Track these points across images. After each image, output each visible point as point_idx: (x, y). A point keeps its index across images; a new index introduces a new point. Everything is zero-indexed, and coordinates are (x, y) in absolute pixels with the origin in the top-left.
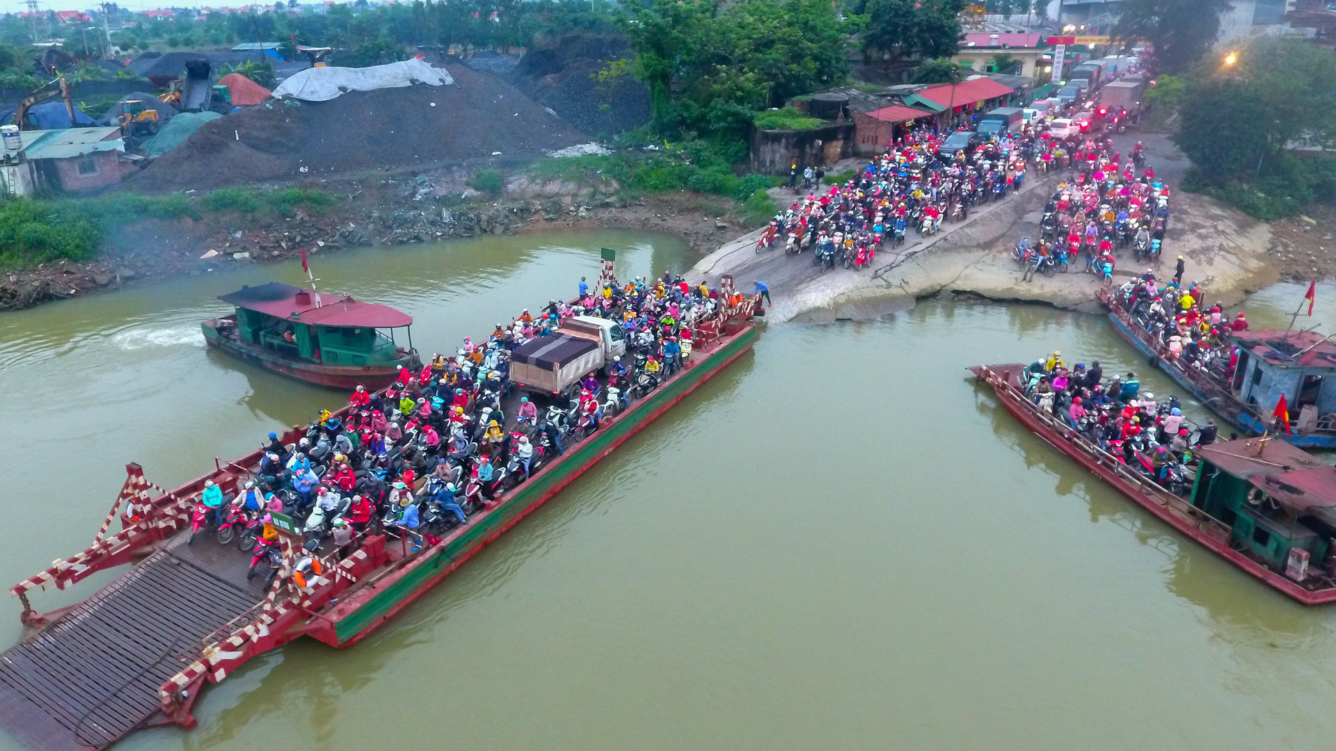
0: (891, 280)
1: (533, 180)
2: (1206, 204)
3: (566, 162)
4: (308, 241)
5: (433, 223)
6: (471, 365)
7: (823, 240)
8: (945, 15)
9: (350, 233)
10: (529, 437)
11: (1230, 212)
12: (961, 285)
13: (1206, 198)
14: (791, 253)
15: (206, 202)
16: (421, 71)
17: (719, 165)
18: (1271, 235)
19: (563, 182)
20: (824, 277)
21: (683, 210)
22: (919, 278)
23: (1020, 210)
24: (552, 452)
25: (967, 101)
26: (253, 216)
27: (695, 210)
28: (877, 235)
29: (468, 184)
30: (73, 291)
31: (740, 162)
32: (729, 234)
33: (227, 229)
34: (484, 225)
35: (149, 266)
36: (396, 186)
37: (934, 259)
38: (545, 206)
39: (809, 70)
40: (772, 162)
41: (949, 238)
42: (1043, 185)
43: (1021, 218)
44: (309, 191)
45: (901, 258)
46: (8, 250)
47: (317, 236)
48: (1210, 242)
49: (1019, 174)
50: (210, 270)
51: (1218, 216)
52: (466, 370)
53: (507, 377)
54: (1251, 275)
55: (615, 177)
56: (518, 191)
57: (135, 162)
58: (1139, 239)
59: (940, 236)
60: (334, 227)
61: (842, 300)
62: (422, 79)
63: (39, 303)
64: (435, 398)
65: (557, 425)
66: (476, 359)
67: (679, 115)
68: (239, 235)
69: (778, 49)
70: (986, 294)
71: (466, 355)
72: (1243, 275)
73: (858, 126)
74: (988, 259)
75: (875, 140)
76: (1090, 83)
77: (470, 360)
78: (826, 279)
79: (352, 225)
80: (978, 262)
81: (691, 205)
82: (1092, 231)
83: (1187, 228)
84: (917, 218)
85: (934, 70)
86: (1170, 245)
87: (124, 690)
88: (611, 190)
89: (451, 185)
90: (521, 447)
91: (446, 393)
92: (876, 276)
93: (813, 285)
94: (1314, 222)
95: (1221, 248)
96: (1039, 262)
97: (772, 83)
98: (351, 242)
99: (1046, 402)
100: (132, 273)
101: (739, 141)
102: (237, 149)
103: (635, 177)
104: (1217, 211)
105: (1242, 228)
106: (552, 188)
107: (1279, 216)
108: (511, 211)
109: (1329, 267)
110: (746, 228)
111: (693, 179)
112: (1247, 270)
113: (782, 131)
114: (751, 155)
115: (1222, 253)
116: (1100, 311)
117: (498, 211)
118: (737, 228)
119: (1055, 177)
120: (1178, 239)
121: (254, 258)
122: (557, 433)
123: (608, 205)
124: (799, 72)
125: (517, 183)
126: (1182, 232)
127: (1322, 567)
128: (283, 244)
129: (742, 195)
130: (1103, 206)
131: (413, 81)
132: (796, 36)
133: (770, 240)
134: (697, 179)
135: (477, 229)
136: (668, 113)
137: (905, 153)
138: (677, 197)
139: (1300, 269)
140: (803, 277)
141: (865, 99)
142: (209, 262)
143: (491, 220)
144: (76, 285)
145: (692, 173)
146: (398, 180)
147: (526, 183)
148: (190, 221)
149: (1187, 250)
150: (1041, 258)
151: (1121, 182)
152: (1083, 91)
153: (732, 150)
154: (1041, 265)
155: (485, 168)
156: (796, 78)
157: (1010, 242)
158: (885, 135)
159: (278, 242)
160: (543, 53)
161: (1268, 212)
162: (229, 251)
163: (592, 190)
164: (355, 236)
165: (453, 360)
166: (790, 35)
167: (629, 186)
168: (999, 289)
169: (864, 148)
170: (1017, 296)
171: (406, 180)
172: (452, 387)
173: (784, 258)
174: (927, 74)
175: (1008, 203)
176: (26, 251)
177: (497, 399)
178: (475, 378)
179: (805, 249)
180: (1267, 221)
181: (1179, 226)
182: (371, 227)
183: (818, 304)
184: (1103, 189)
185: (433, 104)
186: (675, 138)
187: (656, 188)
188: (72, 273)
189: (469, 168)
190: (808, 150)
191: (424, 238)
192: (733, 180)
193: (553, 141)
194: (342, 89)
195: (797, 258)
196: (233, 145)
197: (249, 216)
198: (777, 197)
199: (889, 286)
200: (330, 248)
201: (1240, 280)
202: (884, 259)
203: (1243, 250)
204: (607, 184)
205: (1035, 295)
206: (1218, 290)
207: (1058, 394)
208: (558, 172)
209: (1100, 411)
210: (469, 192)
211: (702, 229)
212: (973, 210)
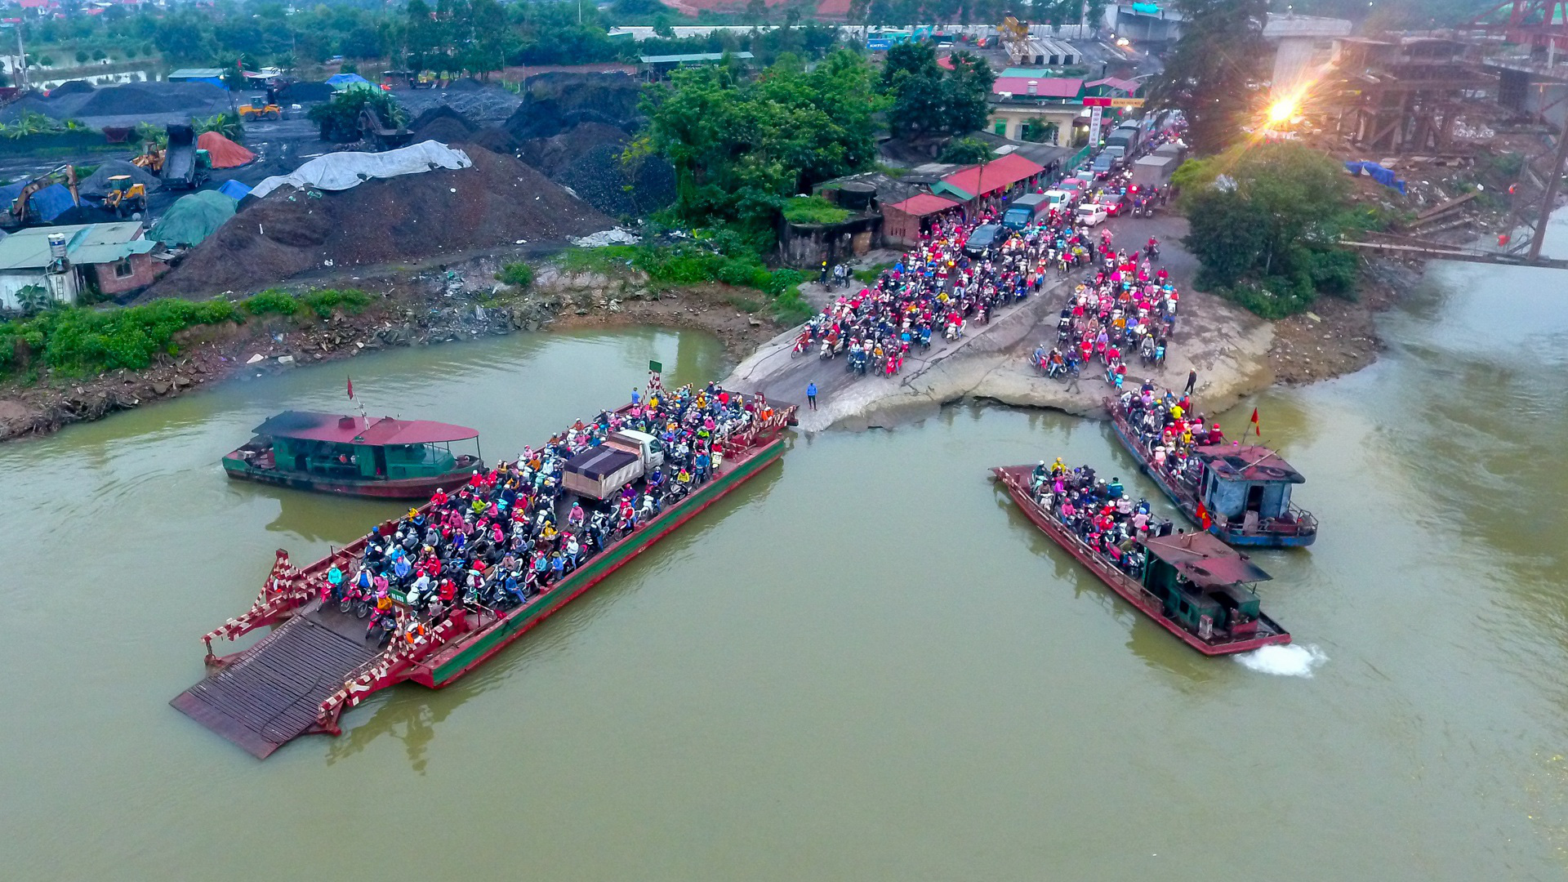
0: (918, 388)
1: (562, 272)
2: (1215, 305)
3: (592, 252)
4: (348, 342)
5: (467, 321)
6: (531, 470)
7: (855, 348)
8: (973, 90)
9: (387, 333)
10: (577, 537)
11: (1236, 313)
12: (983, 391)
13: (1216, 298)
14: (825, 359)
15: (249, 306)
16: (439, 154)
17: (748, 255)
18: (1273, 335)
19: (592, 274)
20: (856, 384)
21: (715, 304)
22: (943, 386)
23: (1040, 312)
24: (595, 549)
25: (995, 187)
26: (293, 319)
27: (726, 304)
28: (905, 343)
29: (498, 278)
30: (136, 402)
31: (770, 254)
32: (763, 333)
33: (269, 332)
34: (517, 322)
35: (201, 372)
36: (427, 282)
37: (957, 365)
38: (576, 300)
39: (835, 155)
40: (802, 255)
41: (972, 343)
42: (1064, 284)
43: (1040, 320)
44: (346, 291)
45: (927, 365)
46: (67, 361)
47: (355, 337)
48: (1212, 346)
49: (1039, 276)
50: (259, 375)
51: (1224, 317)
52: (526, 474)
53: (560, 482)
54: (1247, 379)
55: (644, 268)
56: (548, 284)
57: (166, 262)
58: (1145, 347)
59: (964, 341)
60: (370, 328)
61: (873, 408)
62: (441, 163)
63: (108, 414)
64: (500, 500)
65: (600, 527)
66: (535, 465)
67: (706, 201)
68: (280, 338)
69: (804, 133)
70: (1004, 400)
71: (527, 461)
72: (1239, 379)
73: (886, 219)
74: (1008, 364)
75: (903, 233)
76: (1127, 150)
77: (529, 466)
78: (858, 386)
79: (388, 325)
80: (998, 367)
81: (721, 298)
82: (1102, 338)
83: (1193, 332)
84: (942, 323)
85: (962, 151)
86: (1175, 350)
88: (641, 282)
89: (481, 279)
90: (570, 544)
91: (510, 496)
92: (904, 384)
93: (846, 393)
94: (1318, 319)
95: (1222, 352)
96: (1053, 369)
97: (799, 170)
98: (388, 343)
99: (1047, 501)
100: (187, 381)
101: (768, 229)
102: (263, 245)
103: (665, 268)
104: (1224, 312)
105: (1247, 329)
106: (583, 280)
107: (1284, 315)
108: (543, 306)
109: (1320, 369)
110: (780, 327)
111: (723, 271)
112: (1244, 374)
113: (811, 225)
114: (781, 244)
115: (1222, 357)
116: (1107, 418)
117: (530, 307)
118: (770, 326)
119: (1075, 276)
120: (1183, 344)
121: (298, 362)
122: (599, 533)
123: (638, 298)
124: (827, 157)
125: (546, 276)
126: (1188, 336)
127: (1224, 629)
128: (324, 347)
129: (773, 290)
130: (1116, 311)
131: (431, 165)
132: (822, 120)
133: (805, 345)
134: (728, 271)
135: (510, 327)
136: (694, 198)
137: (933, 250)
138: (707, 290)
139: (1294, 371)
140: (837, 383)
141: (893, 187)
142: (257, 368)
143: (524, 316)
144: (138, 394)
145: (722, 263)
146: (429, 275)
147: (556, 276)
148: (234, 326)
149: (1190, 355)
150: (1055, 366)
151: (1135, 285)
152: (1118, 159)
153: (761, 239)
154: (1055, 372)
155: (513, 260)
156: (824, 163)
157: (1029, 346)
158: (913, 228)
159: (318, 344)
160: (543, 103)
161: (1273, 312)
162: (274, 355)
163: (621, 282)
164: (391, 337)
165: (515, 466)
166: (817, 119)
167: (660, 278)
168: (1017, 396)
169: (893, 239)
170: (1033, 402)
171: (435, 274)
172: (514, 491)
173: (818, 363)
174: (956, 155)
175: (1028, 305)
176: (86, 361)
177: (552, 503)
178: (533, 482)
179: (838, 354)
180: (1272, 320)
181: (1186, 329)
182: (407, 325)
183: (852, 412)
184: (1118, 291)
185: (453, 190)
186: (702, 224)
187: (686, 279)
188: (132, 383)
189: (497, 260)
190: (837, 243)
191: (462, 337)
192: (763, 273)
193: (577, 227)
194: (361, 176)
195: (830, 363)
196: (257, 239)
197: (290, 319)
198: (808, 293)
199: (916, 393)
200: (370, 348)
201: (1237, 384)
202: (912, 365)
203: (1243, 354)
204: (637, 276)
205: (1048, 401)
206: (1213, 396)
207: (1058, 494)
208: (587, 264)
209: (1086, 509)
210: (499, 287)
211: (735, 326)
212: (995, 313)
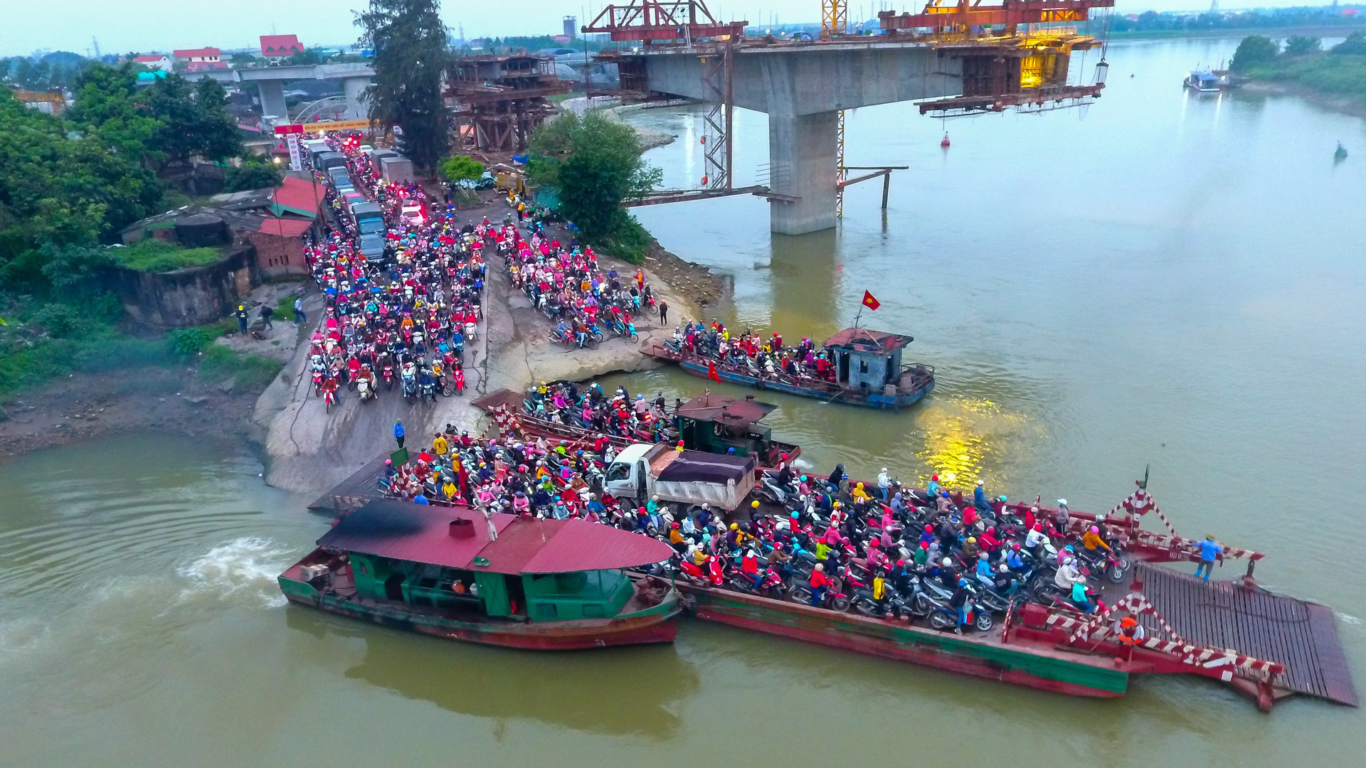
37: (501, 363)
41: (491, 339)
42: (491, 271)
43: (509, 305)
45: (481, 369)
54: (690, 308)
72: (687, 309)
73: (260, 248)
74: (532, 349)
75: (286, 261)
80: (528, 355)
87: (1259, 613)
92: (482, 394)
94: (654, 260)
139: (697, 295)
158: (296, 253)
161: (639, 258)
168: (575, 372)
170: (595, 373)
175: (488, 294)
180: (641, 265)
198: (238, 348)
202: (470, 375)
203: (665, 291)
205: (604, 367)
